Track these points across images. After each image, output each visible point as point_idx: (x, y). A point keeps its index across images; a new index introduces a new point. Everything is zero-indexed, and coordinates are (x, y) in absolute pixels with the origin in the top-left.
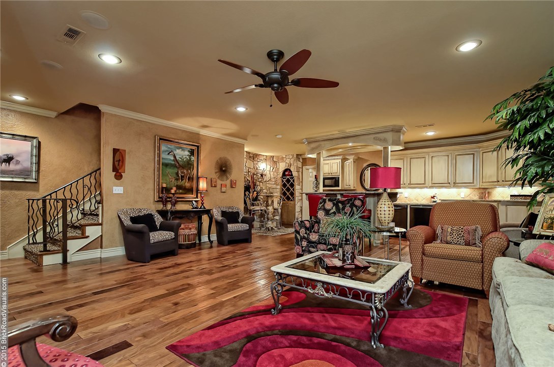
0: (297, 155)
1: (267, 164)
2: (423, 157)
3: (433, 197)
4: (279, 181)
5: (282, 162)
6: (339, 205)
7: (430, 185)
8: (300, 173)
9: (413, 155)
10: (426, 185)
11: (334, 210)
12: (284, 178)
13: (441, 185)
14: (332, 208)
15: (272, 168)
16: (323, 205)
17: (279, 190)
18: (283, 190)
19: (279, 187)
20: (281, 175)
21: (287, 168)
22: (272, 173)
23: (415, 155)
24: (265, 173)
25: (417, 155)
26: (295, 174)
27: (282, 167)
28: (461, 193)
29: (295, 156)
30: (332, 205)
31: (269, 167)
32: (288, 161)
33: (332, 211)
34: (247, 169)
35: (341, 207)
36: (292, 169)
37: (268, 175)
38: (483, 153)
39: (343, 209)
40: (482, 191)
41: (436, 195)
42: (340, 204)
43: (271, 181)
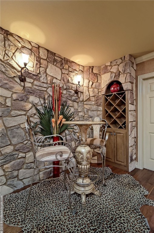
0: (131, 56)
1: (85, 77)
4: (102, 101)
5: (105, 73)
8: (134, 85)
12: (107, 96)
15: (91, 83)
17: (101, 112)
18: (107, 112)
19: (101, 108)
20: (103, 92)
21: (113, 79)
22: (91, 90)
24: (80, 89)
26: (125, 86)
27: (106, 79)
29: (127, 58)
31: (86, 81)
32: (114, 69)
34: (49, 78)
36: (122, 79)
37: (86, 93)
43: (90, 100)
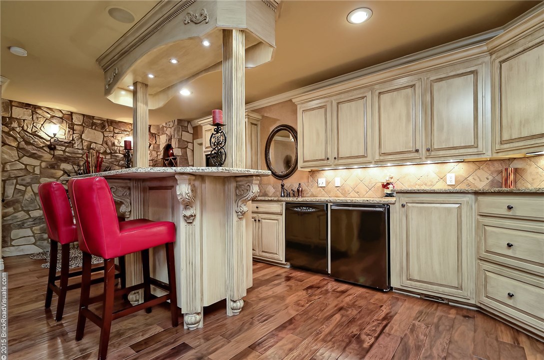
2: (363, 98)
3: (385, 186)
5: (162, 134)
7: (377, 157)
8: (189, 151)
9: (343, 96)
10: (369, 159)
12: (166, 161)
13: (401, 158)
20: (162, 156)
21: (167, 143)
23: (346, 95)
25: (350, 94)
26: (175, 152)
27: (163, 141)
28: (448, 176)
29: (176, 123)
32: (168, 133)
34: (86, 144)
36: (173, 144)
38: (501, 62)
40: (498, 166)
41: (392, 181)
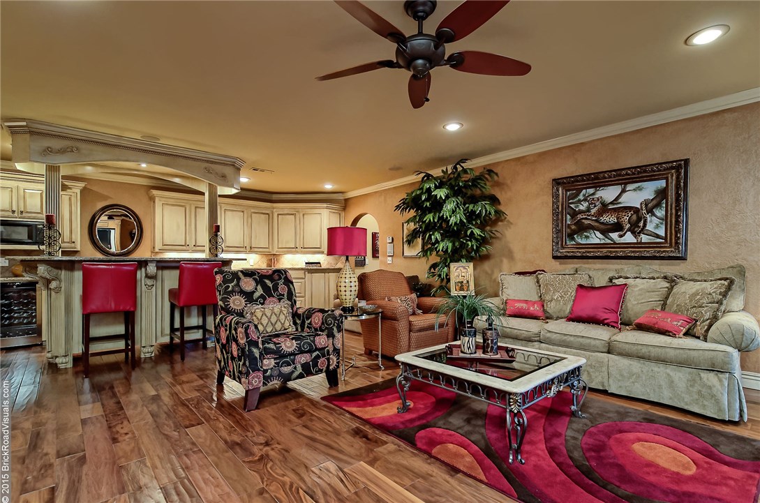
6: (265, 283)
11: (260, 291)
14: (256, 289)
16: (238, 285)
28: (250, 260)
30: (254, 284)
33: (256, 295)
35: (271, 286)
38: (278, 215)
39: (276, 288)
40: (270, 257)
42: (267, 281)
